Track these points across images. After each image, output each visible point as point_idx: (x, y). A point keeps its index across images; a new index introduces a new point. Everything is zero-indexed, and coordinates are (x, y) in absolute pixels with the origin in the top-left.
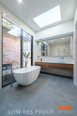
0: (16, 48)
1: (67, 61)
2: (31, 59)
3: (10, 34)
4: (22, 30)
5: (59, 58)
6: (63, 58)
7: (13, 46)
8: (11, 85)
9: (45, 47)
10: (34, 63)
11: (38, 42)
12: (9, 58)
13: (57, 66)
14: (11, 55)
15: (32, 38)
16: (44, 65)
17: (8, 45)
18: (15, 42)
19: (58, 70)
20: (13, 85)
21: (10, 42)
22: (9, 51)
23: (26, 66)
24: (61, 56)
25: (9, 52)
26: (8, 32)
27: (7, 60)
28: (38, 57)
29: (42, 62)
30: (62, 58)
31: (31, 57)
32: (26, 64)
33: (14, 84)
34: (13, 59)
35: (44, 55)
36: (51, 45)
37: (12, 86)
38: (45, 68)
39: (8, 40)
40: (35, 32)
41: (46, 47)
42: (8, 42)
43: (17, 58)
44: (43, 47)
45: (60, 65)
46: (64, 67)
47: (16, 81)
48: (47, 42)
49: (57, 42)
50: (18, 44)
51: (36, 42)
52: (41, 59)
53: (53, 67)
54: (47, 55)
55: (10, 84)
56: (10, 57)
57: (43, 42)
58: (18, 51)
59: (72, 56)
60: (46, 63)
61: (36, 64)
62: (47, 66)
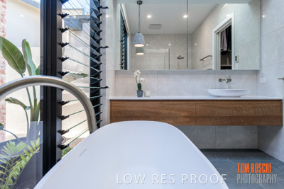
6: (230, 80)
13: (225, 113)
19: (213, 129)
59: (256, 72)
60: (173, 104)
61: (120, 112)
62: (183, 114)
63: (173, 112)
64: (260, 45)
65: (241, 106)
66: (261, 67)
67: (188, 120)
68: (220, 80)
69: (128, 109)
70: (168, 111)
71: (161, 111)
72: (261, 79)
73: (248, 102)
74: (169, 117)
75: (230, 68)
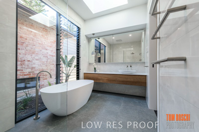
0: (48, 48)
1: (137, 70)
2: (76, 69)
3: (35, 21)
4: (60, 15)
6: (131, 66)
7: (42, 44)
8: (35, 117)
9: (101, 48)
10: (81, 75)
11: (89, 39)
12: (34, 66)
13: (121, 79)
14: (37, 60)
15: (79, 30)
16: (99, 78)
17: (30, 42)
18: (45, 36)
19: (124, 86)
20: (39, 116)
21: (35, 35)
22: (33, 53)
23: (66, 81)
24: (128, 63)
25: (34, 55)
26: (30, 18)
27: (29, 70)
28: (90, 64)
29: (96, 73)
30: (129, 66)
31: (76, 64)
32: (68, 76)
33: (43, 115)
34: (41, 68)
35: (99, 61)
36: (111, 46)
37: (37, 118)
38: (103, 83)
39: (32, 32)
40: (85, 20)
41: (103, 49)
42: (32, 36)
43: (49, 67)
44: (99, 49)
45: (126, 77)
46: (132, 80)
47: (46, 109)
48: (104, 39)
49: (121, 40)
50: (53, 41)
51: (85, 38)
52: (95, 69)
53: (115, 81)
54: (105, 62)
55: (35, 114)
56: (34, 64)
57: (99, 38)
58: (51, 54)
60: (102, 75)
62: (106, 79)
63: (102, 78)
69: (89, 76)
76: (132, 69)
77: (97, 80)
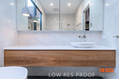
5: (75, 36)
13: (78, 58)
45: (86, 53)
46: (96, 58)
53: (67, 61)
59: (101, 32)
60: (45, 53)
61: (10, 58)
62: (51, 59)
63: (45, 58)
64: (103, 16)
65: (89, 54)
66: (103, 29)
67: (54, 63)
68: (79, 37)
69: (15, 56)
70: (41, 57)
71: (37, 57)
72: (103, 36)
73: (93, 52)
74: (42, 61)
75: (88, 30)
76: (85, 41)
77: (33, 62)
